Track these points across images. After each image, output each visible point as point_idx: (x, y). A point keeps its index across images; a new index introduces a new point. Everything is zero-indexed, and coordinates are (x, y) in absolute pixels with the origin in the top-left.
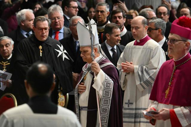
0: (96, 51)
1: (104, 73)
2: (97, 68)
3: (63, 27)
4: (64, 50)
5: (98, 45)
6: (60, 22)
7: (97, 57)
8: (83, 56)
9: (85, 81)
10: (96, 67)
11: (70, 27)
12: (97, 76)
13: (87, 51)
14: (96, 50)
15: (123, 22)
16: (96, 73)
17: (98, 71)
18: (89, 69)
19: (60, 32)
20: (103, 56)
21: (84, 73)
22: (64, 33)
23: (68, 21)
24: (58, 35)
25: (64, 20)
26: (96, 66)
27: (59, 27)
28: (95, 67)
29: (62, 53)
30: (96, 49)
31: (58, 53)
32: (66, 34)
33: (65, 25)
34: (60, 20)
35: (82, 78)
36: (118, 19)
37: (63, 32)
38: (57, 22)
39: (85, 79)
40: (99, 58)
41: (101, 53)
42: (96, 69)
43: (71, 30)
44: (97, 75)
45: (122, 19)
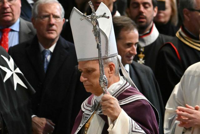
0: (111, 69)
1: (129, 118)
2: (113, 109)
3: (18, 20)
4: (15, 68)
5: (116, 58)
6: (13, 7)
7: (115, 82)
8: (86, 81)
9: (87, 131)
10: (112, 106)
11: (33, 21)
12: (114, 125)
13: (94, 70)
14: (111, 67)
15: (152, 15)
16: (112, 119)
17: (116, 114)
18: (97, 107)
19: (12, 30)
20: (125, 82)
21: (86, 115)
22: (20, 33)
23: (30, 8)
24: (7, 35)
25: (20, 5)
26: (112, 104)
27: (10, 18)
28: (110, 107)
29: (11, 73)
30: (113, 64)
31: (5, 73)
32: (25, 34)
33: (22, 15)
34: (13, 4)
35: (81, 125)
36: (142, 9)
37: (18, 30)
38: (6, 8)
39: (88, 128)
40: (119, 85)
41: (122, 75)
42: (111, 111)
43: (35, 27)
44: (113, 121)
45: (150, 9)
